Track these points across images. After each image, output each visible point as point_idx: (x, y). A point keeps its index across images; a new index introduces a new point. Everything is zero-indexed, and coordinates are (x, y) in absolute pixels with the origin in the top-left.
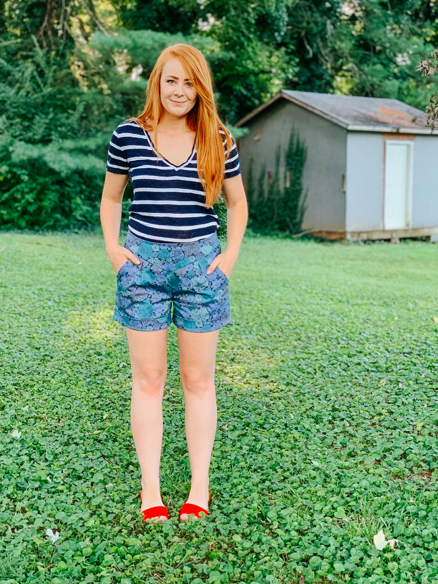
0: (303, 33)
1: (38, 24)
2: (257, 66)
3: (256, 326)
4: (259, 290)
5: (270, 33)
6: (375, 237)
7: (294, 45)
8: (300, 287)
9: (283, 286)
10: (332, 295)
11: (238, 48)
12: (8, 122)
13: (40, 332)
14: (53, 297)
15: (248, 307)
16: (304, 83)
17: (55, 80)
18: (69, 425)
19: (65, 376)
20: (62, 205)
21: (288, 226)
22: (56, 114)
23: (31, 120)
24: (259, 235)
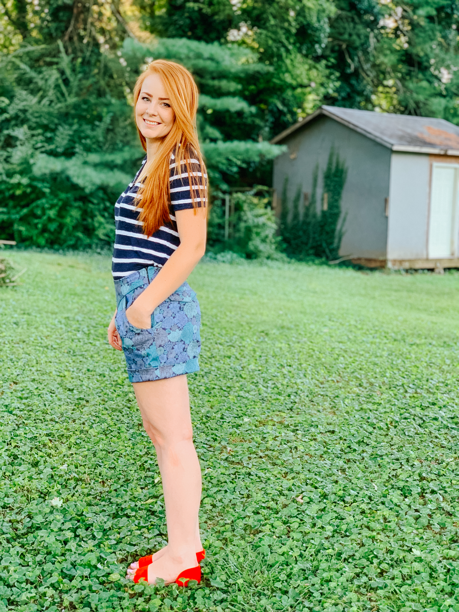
0: (344, 46)
1: (63, 29)
2: (295, 79)
3: (310, 368)
4: (305, 324)
5: (309, 45)
6: (418, 266)
7: (335, 58)
8: (349, 322)
9: (330, 320)
10: (385, 332)
11: (275, 59)
12: (29, 133)
13: (72, 370)
14: (82, 327)
15: (296, 345)
16: (344, 99)
17: (81, 89)
18: (116, 490)
19: (105, 426)
20: (85, 223)
21: (324, 252)
22: (80, 125)
23: (53, 131)
24: (293, 260)
